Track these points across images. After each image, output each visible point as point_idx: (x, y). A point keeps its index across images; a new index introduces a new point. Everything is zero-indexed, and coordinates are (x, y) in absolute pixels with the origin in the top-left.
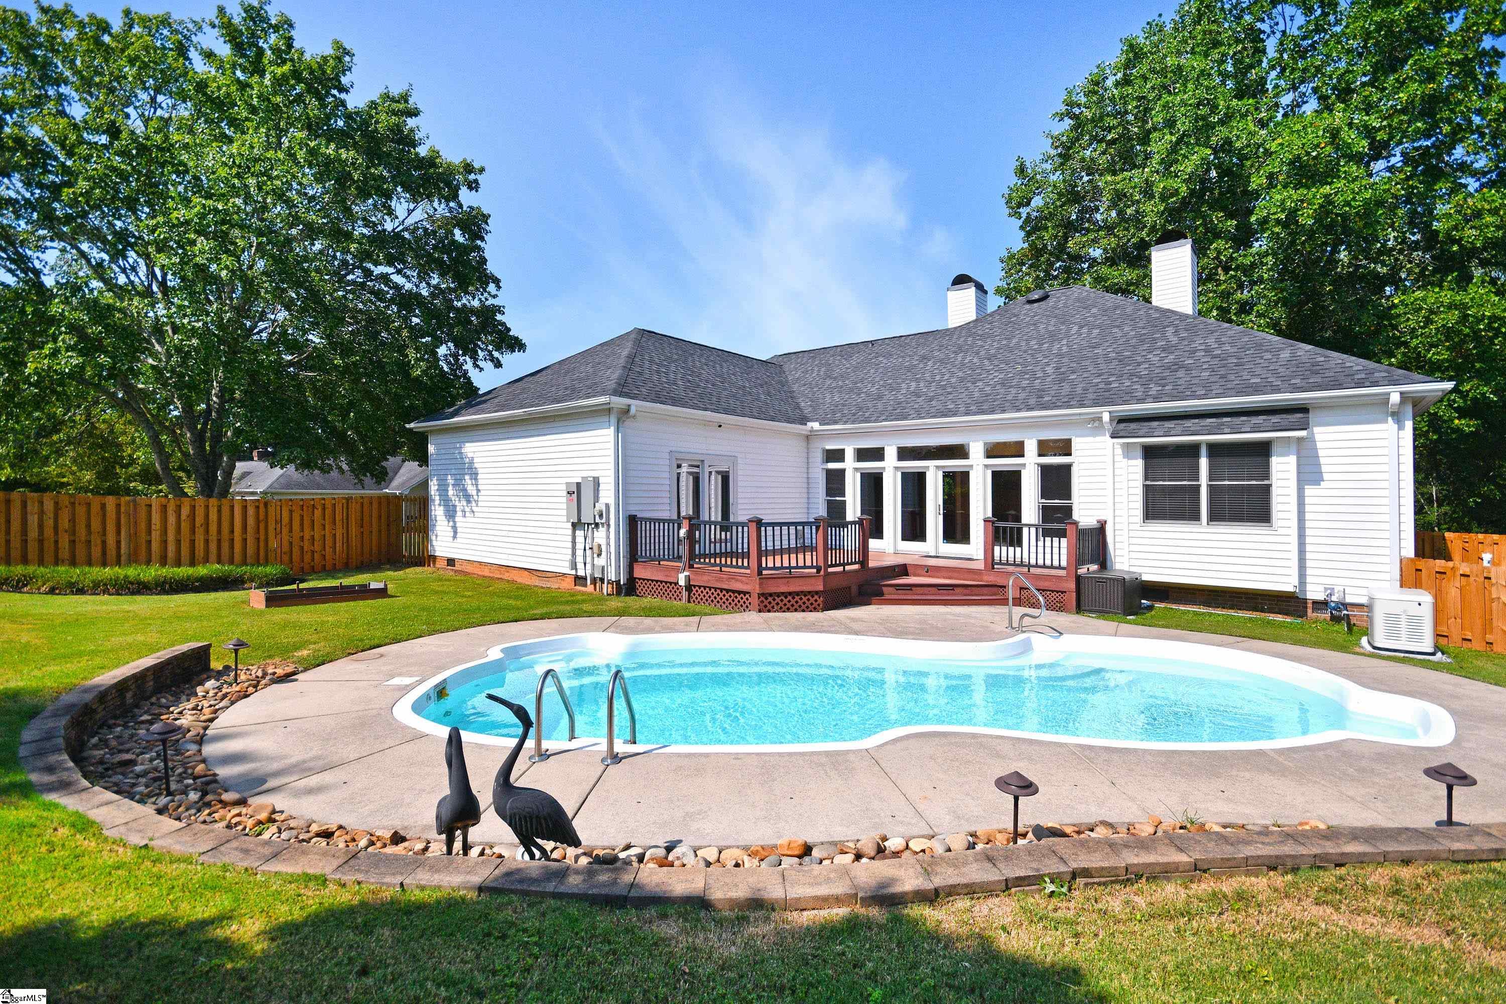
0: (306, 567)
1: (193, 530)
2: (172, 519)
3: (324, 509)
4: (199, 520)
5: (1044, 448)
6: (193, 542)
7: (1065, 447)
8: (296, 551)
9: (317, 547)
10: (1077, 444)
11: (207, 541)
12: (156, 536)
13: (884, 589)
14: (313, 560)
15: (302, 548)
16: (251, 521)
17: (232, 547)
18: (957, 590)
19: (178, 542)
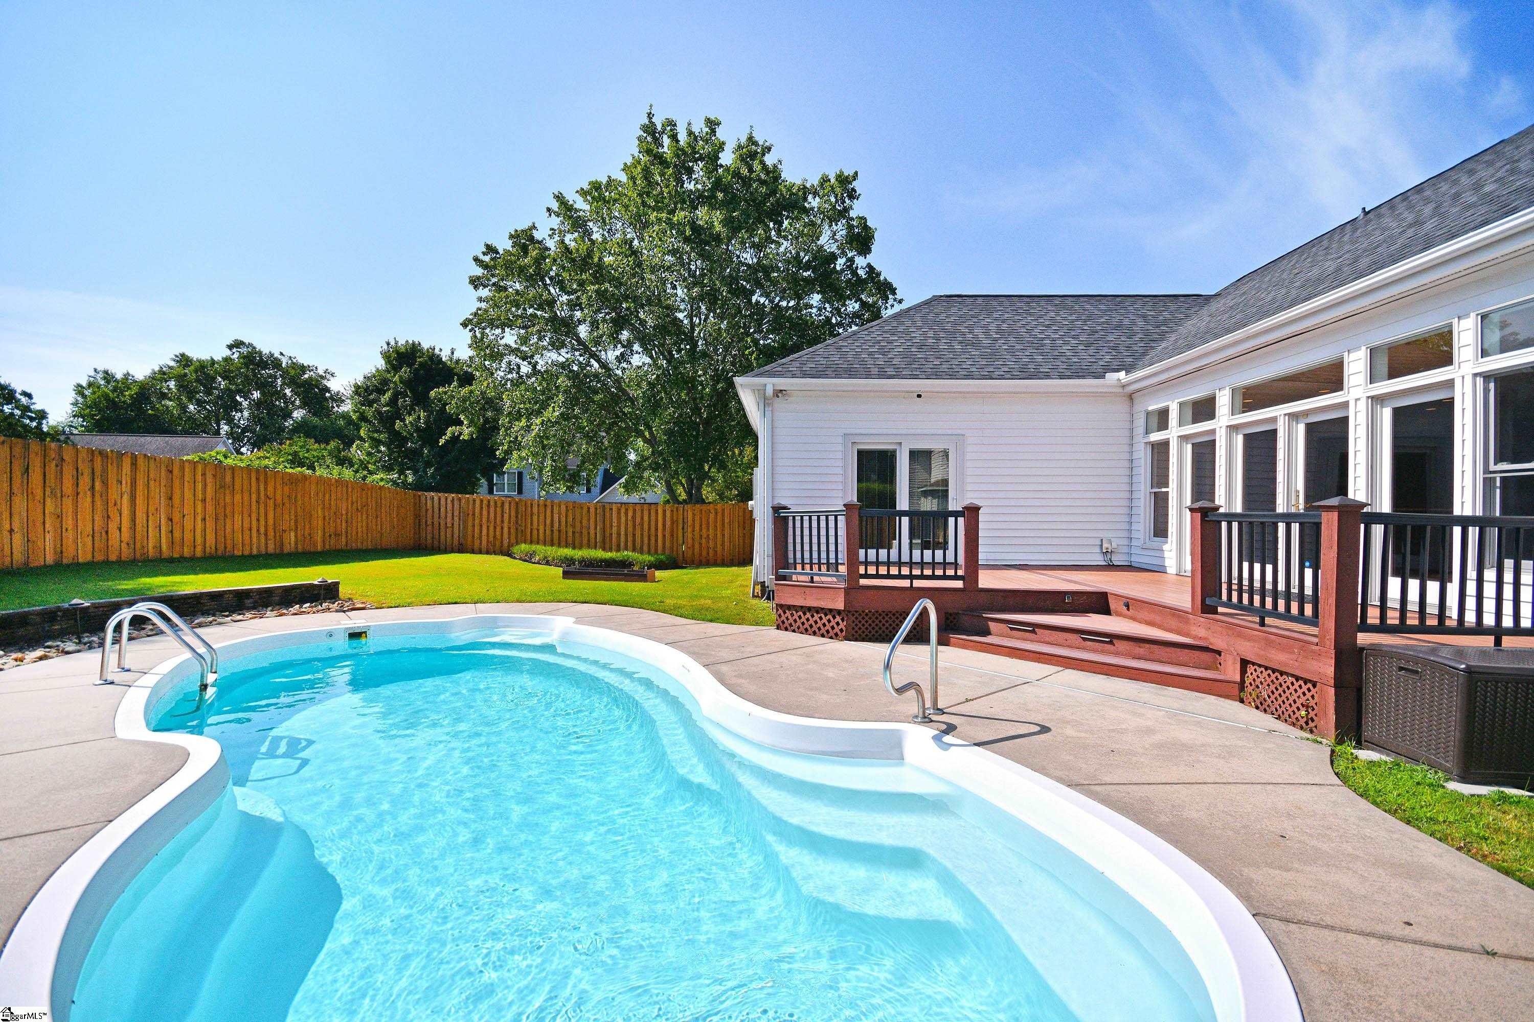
0: (704, 560)
1: (634, 526)
2: (623, 519)
3: (716, 513)
4: (638, 520)
6: (634, 535)
8: (697, 546)
9: (711, 544)
11: (642, 535)
12: (614, 530)
13: (992, 625)
14: (708, 554)
15: (700, 544)
16: (668, 523)
17: (656, 541)
18: (1121, 645)
19: (626, 535)
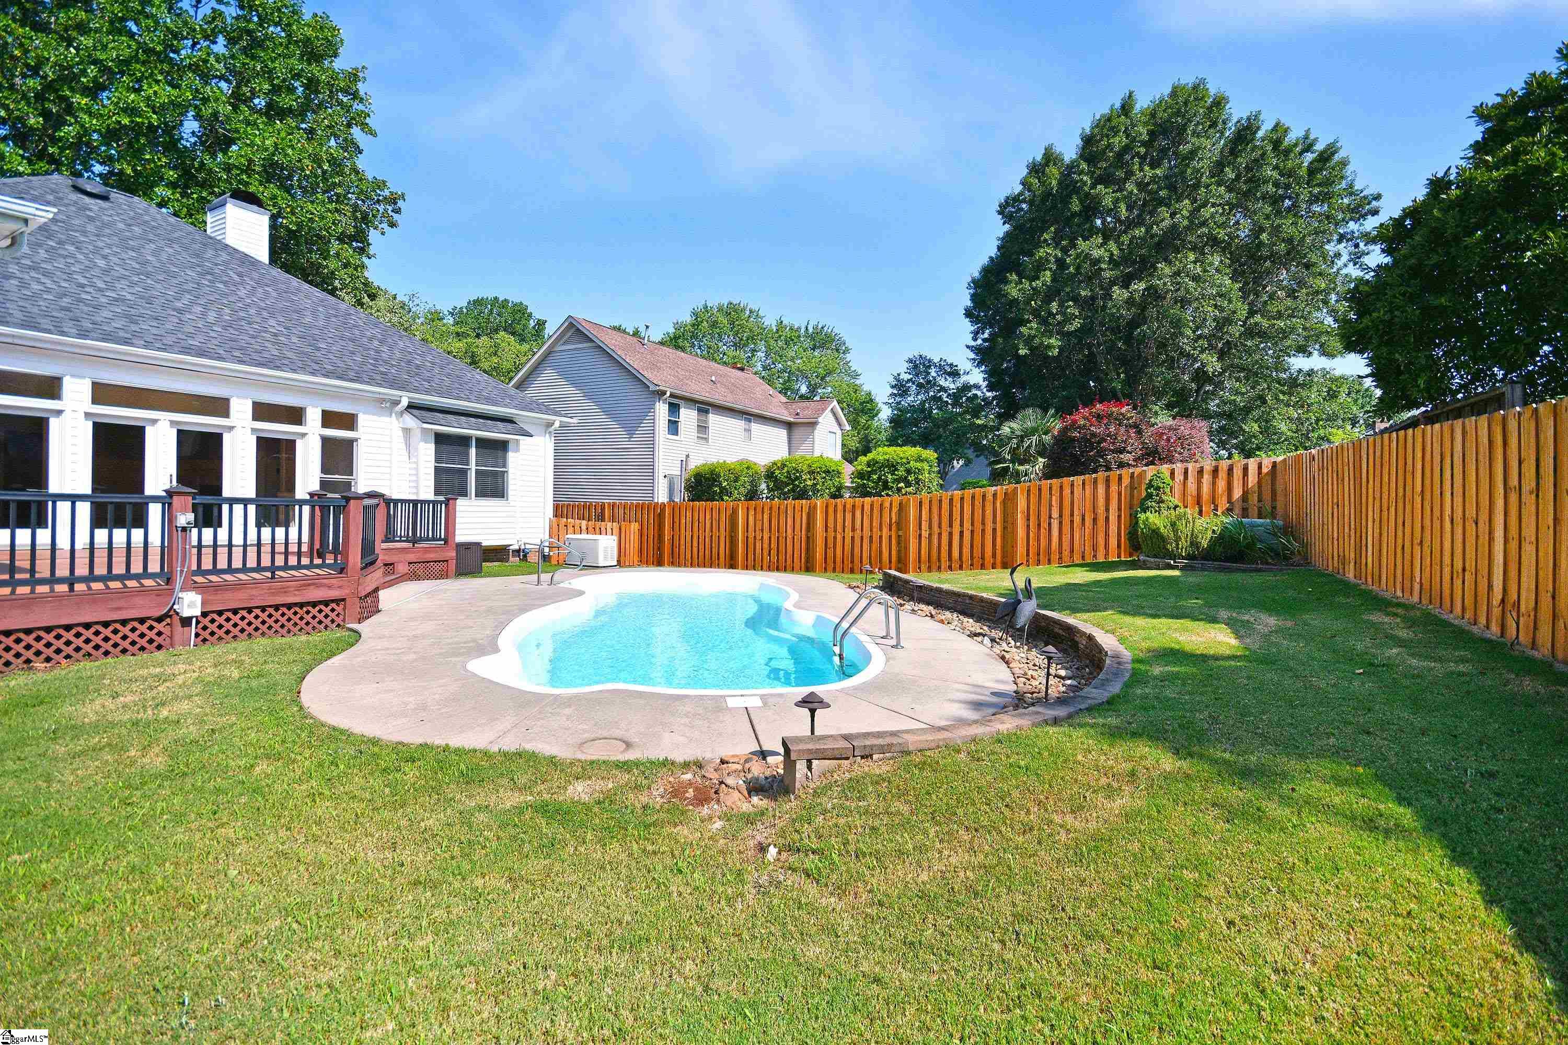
5: (329, 419)
7: (348, 422)
10: (364, 420)
